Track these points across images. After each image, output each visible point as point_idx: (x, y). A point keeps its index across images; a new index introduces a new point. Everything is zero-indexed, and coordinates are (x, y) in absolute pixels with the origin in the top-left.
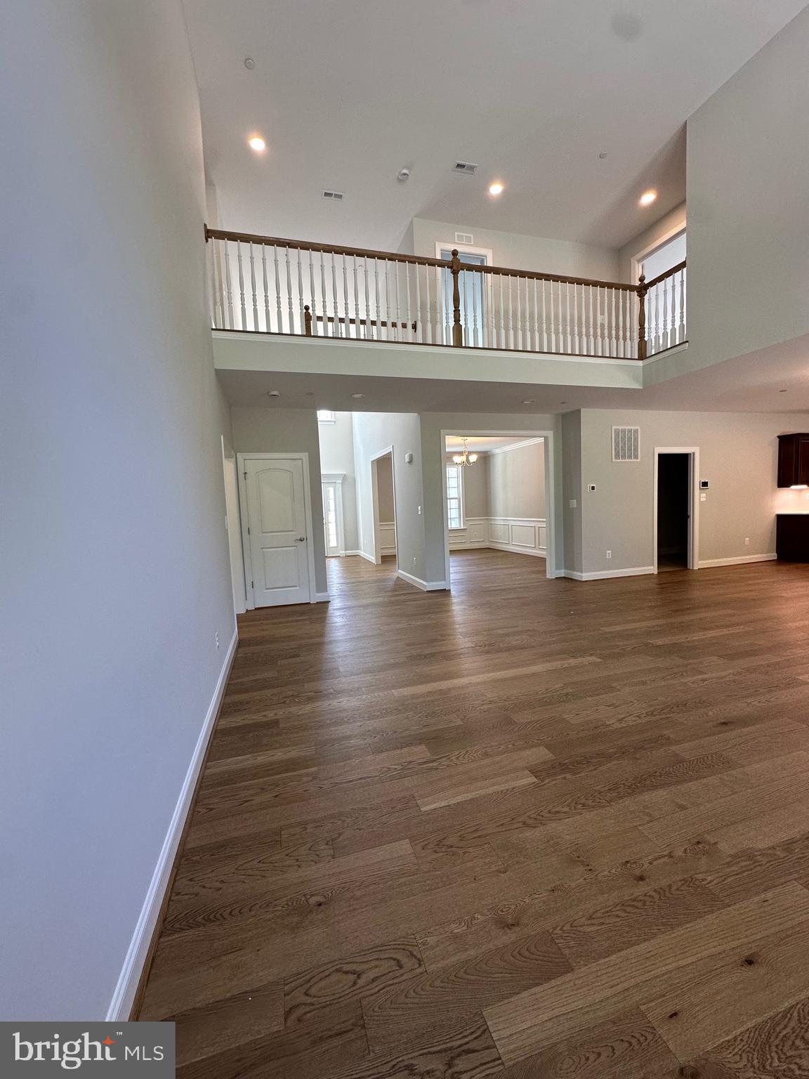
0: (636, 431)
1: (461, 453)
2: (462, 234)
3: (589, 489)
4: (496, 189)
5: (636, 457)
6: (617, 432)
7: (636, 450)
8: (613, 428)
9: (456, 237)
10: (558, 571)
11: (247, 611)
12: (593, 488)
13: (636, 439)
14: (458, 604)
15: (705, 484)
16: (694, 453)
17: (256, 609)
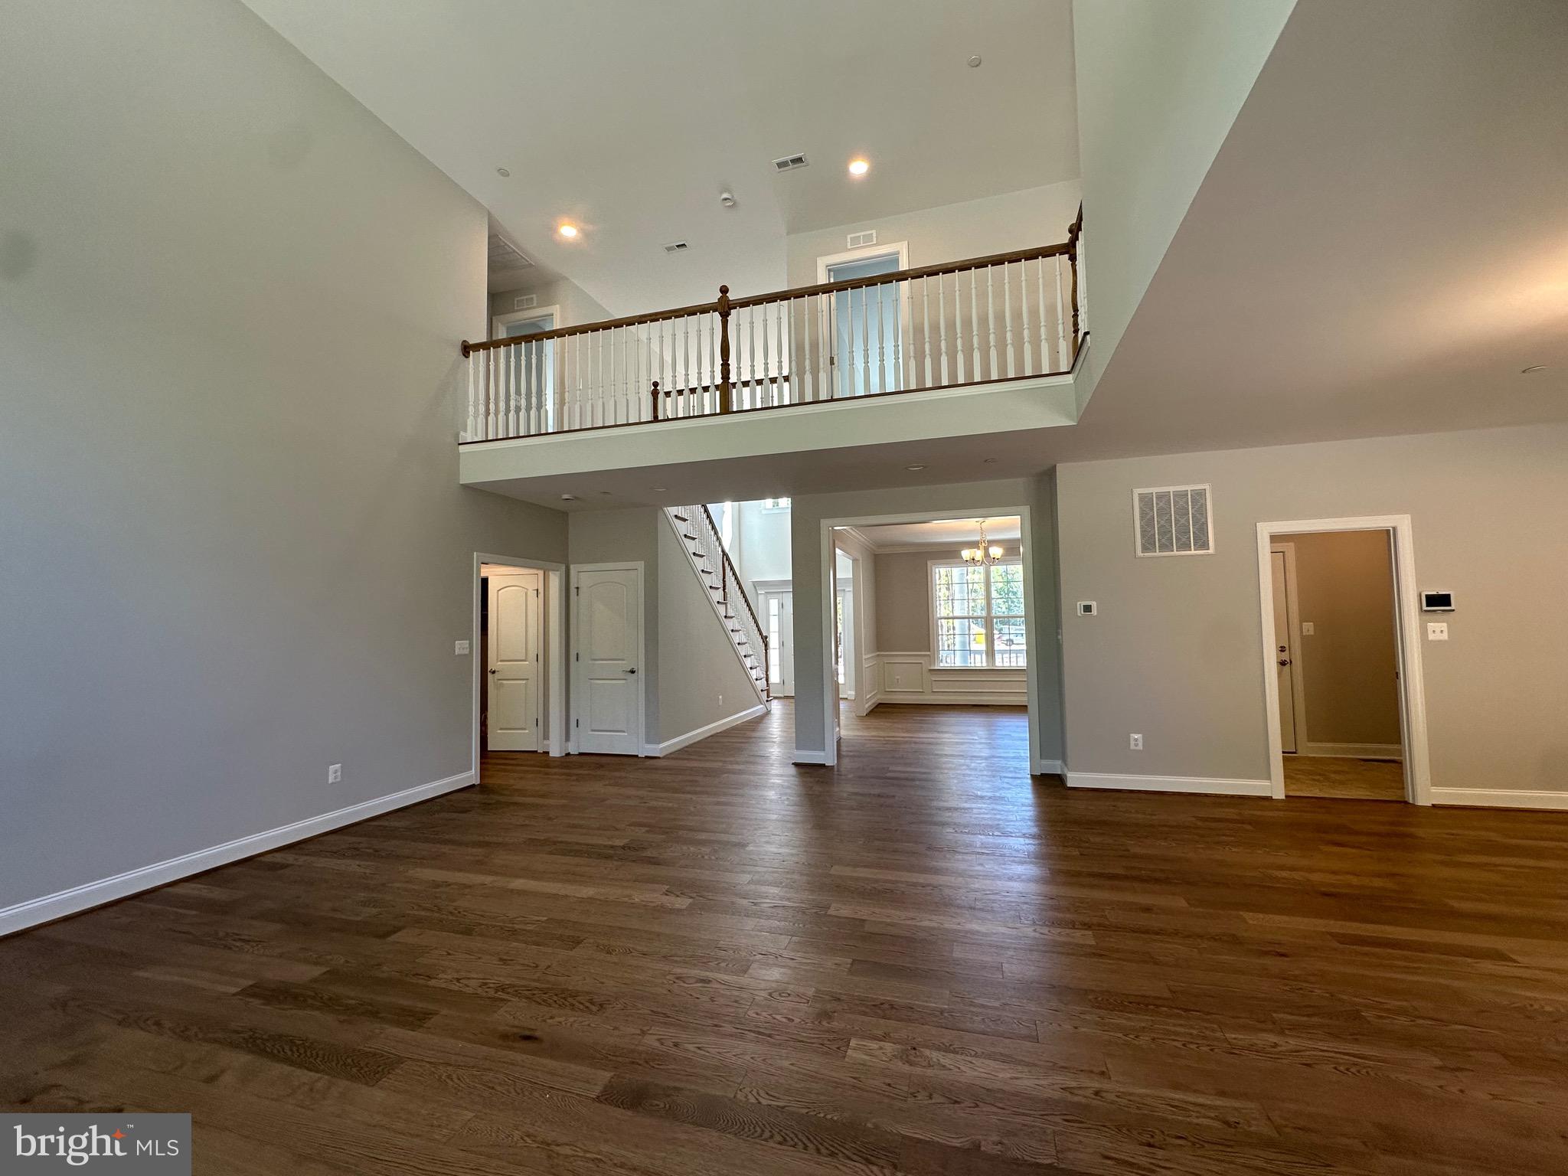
0: (1200, 495)
1: (974, 545)
2: (858, 234)
3: (1080, 612)
4: (859, 168)
5: (1205, 545)
6: (1146, 500)
7: (1202, 530)
8: (1137, 491)
9: (849, 240)
10: (1044, 762)
11: (568, 754)
12: (1088, 609)
13: (1201, 511)
14: (773, 787)
15: (1438, 601)
16: (1394, 529)
17: (581, 754)
